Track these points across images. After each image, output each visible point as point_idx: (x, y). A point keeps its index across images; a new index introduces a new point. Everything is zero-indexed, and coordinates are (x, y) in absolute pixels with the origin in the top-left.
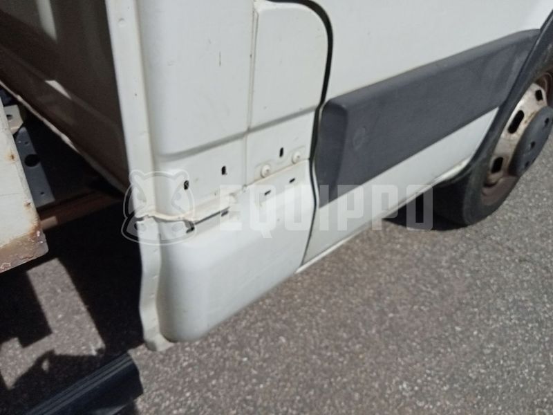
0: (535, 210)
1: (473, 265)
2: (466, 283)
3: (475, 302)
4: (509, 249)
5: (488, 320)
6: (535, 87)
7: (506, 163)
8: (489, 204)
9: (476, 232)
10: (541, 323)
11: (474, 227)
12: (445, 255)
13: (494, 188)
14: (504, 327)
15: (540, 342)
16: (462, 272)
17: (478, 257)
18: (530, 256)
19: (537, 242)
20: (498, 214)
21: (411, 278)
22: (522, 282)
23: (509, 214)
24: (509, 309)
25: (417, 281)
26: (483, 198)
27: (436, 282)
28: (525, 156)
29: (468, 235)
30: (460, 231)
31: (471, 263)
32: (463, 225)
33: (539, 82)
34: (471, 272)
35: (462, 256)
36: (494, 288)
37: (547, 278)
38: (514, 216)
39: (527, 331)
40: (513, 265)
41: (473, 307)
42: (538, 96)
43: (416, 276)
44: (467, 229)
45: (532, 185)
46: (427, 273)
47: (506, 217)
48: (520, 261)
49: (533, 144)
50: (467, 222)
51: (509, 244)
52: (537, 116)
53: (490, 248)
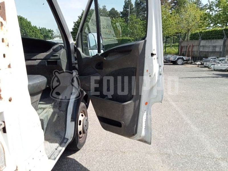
0: (93, 139)
1: (85, 158)
2: (85, 162)
3: (89, 166)
4: (92, 150)
5: (93, 167)
6: (81, 114)
7: (82, 132)
8: (83, 142)
9: (83, 150)
10: (104, 162)
11: (82, 149)
12: (78, 159)
13: (82, 138)
14: (97, 167)
15: (105, 166)
16: (83, 161)
17: (85, 155)
18: (97, 149)
19: (97, 145)
20: (86, 143)
21: (72, 168)
22: (97, 156)
23: (89, 142)
24: (96, 163)
25: (74, 168)
26: (80, 141)
27: (78, 166)
28: (85, 129)
29: (81, 151)
30: (79, 151)
31: (84, 157)
32: (79, 150)
33: (81, 113)
34: (85, 159)
35: (82, 157)
36: (92, 160)
37: (101, 152)
38: (90, 142)
39: (102, 165)
40: (94, 153)
41: (89, 167)
42: (82, 115)
43: (73, 167)
44: (80, 150)
45: (91, 133)
46: (75, 165)
47: (88, 143)
48: (95, 151)
49: (86, 126)
50: (79, 148)
51: (91, 149)
52: (84, 120)
53: (87, 152)
